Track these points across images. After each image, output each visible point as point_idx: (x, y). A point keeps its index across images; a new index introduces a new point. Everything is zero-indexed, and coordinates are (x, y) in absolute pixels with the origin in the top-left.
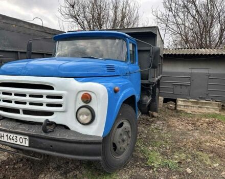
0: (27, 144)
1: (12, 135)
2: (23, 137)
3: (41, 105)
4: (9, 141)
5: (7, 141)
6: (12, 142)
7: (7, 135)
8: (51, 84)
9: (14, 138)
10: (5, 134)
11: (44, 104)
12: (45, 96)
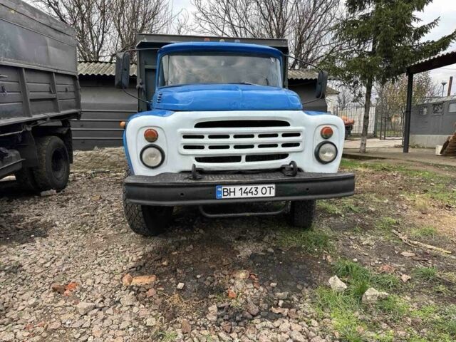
0: (273, 194)
1: (249, 187)
2: (266, 186)
3: (275, 146)
4: (245, 196)
5: (240, 196)
6: (250, 195)
7: (241, 189)
8: (286, 118)
9: (253, 190)
10: (238, 188)
11: (280, 145)
12: (280, 135)
